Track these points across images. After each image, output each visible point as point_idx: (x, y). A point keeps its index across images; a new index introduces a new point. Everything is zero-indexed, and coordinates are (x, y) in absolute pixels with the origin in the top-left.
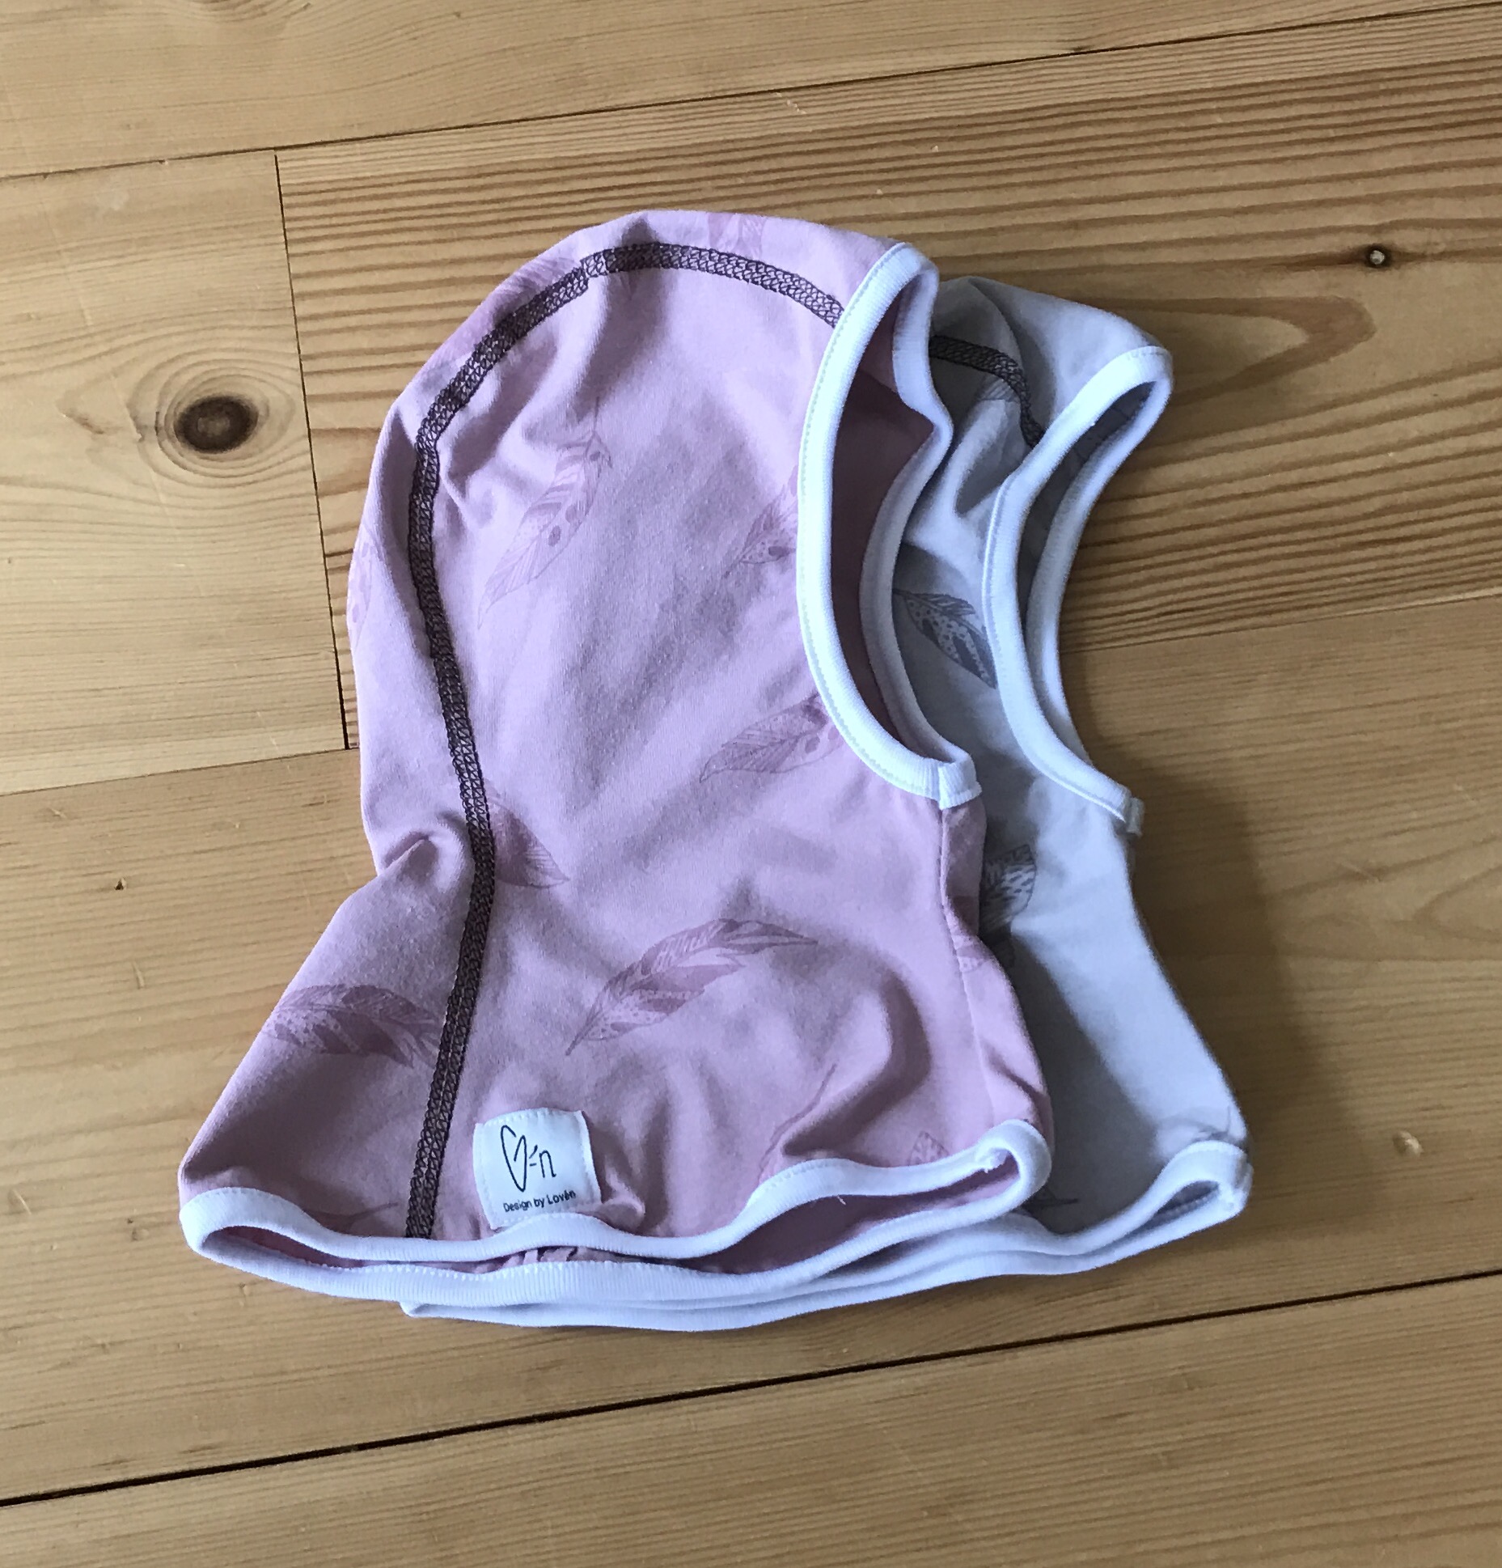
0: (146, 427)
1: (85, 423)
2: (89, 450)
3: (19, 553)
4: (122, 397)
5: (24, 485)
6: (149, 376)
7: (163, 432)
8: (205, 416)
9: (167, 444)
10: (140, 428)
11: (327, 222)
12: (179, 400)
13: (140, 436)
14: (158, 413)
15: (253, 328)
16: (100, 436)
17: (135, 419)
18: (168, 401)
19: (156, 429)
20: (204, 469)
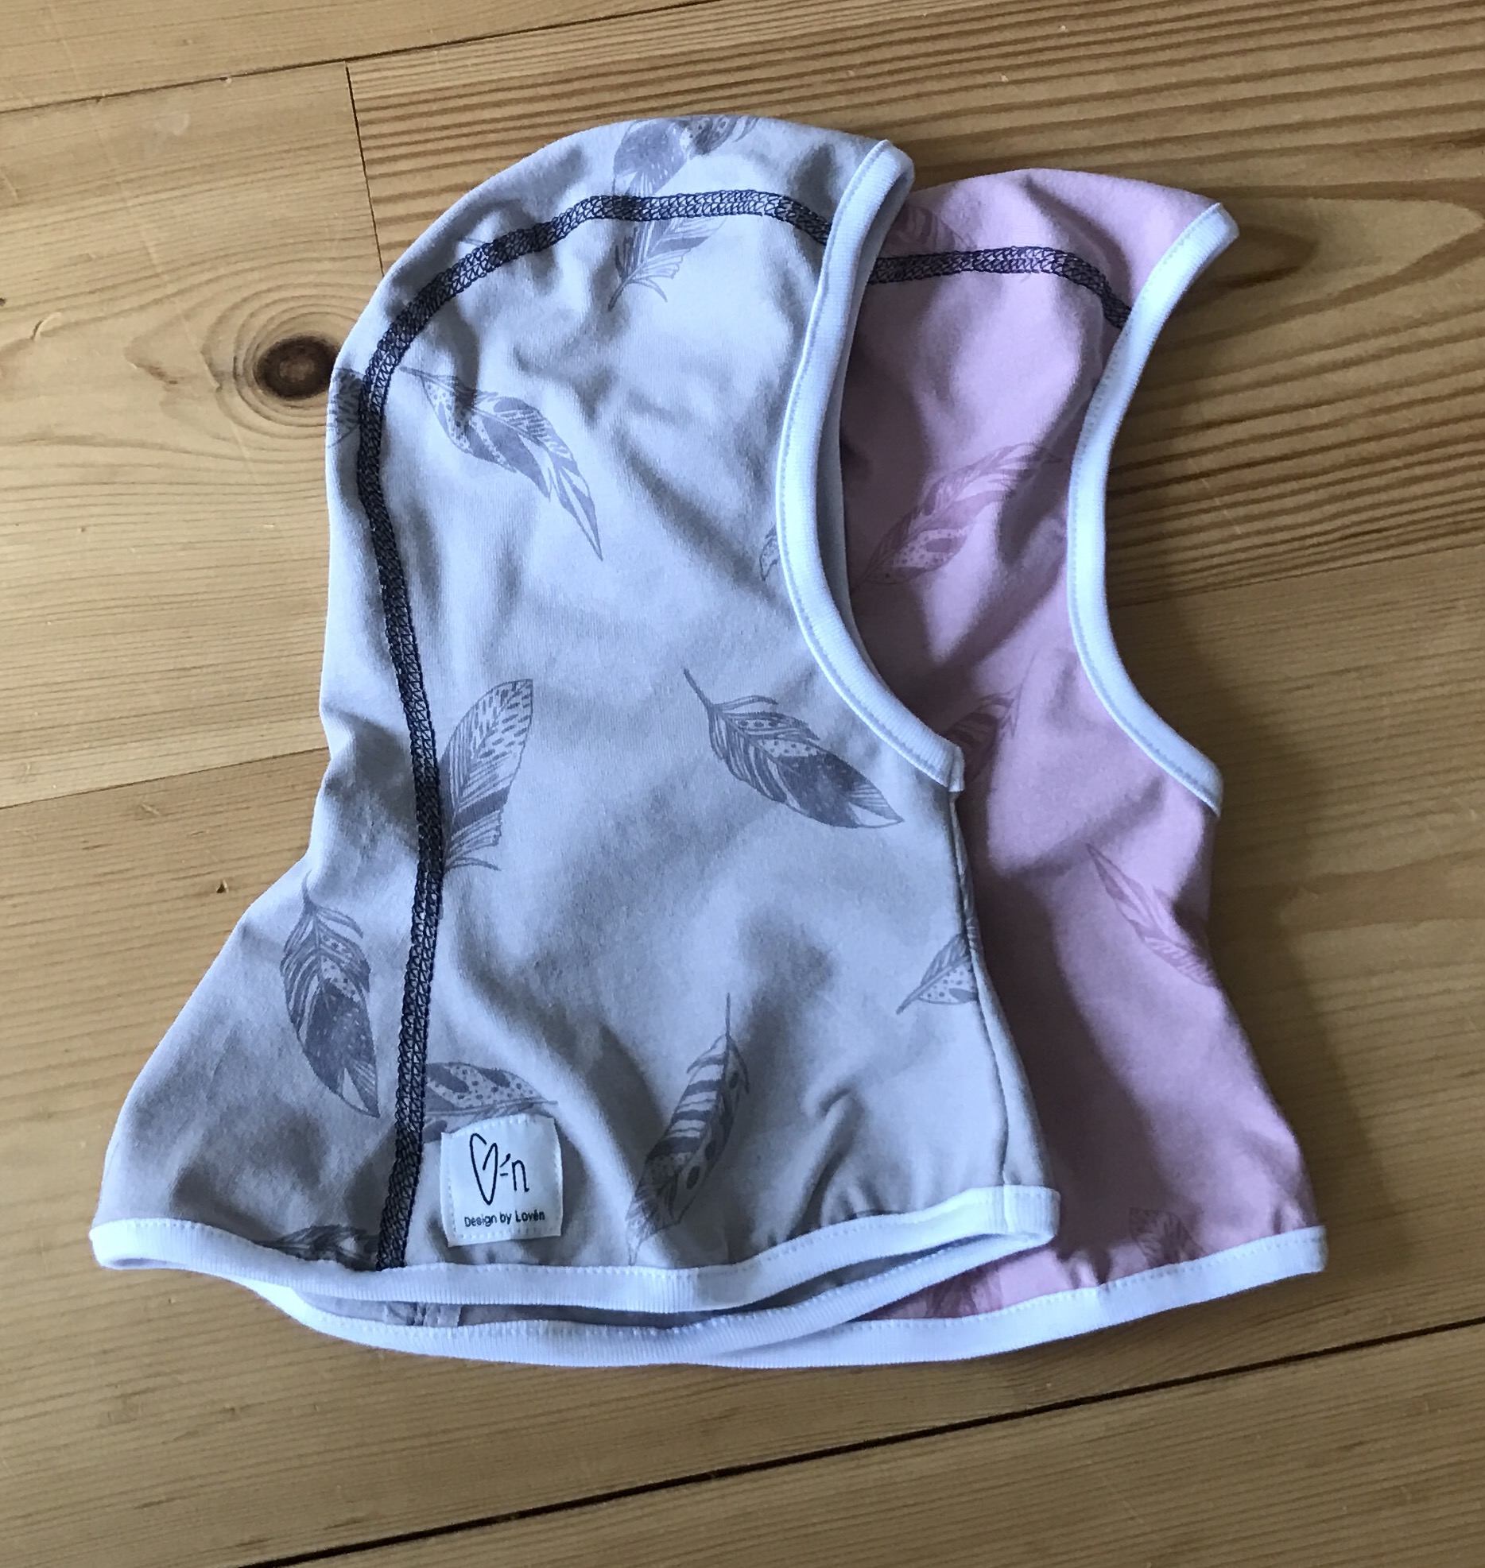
0: (223, 373)
1: (157, 373)
2: (162, 404)
3: (93, 521)
4: (196, 343)
5: (95, 445)
6: (222, 320)
7: (243, 380)
8: (286, 359)
9: (247, 391)
10: (217, 375)
11: (406, 139)
12: (258, 341)
13: (218, 385)
14: (235, 359)
16: (172, 386)
17: (210, 365)
18: (245, 344)
19: (235, 375)
20: (289, 419)
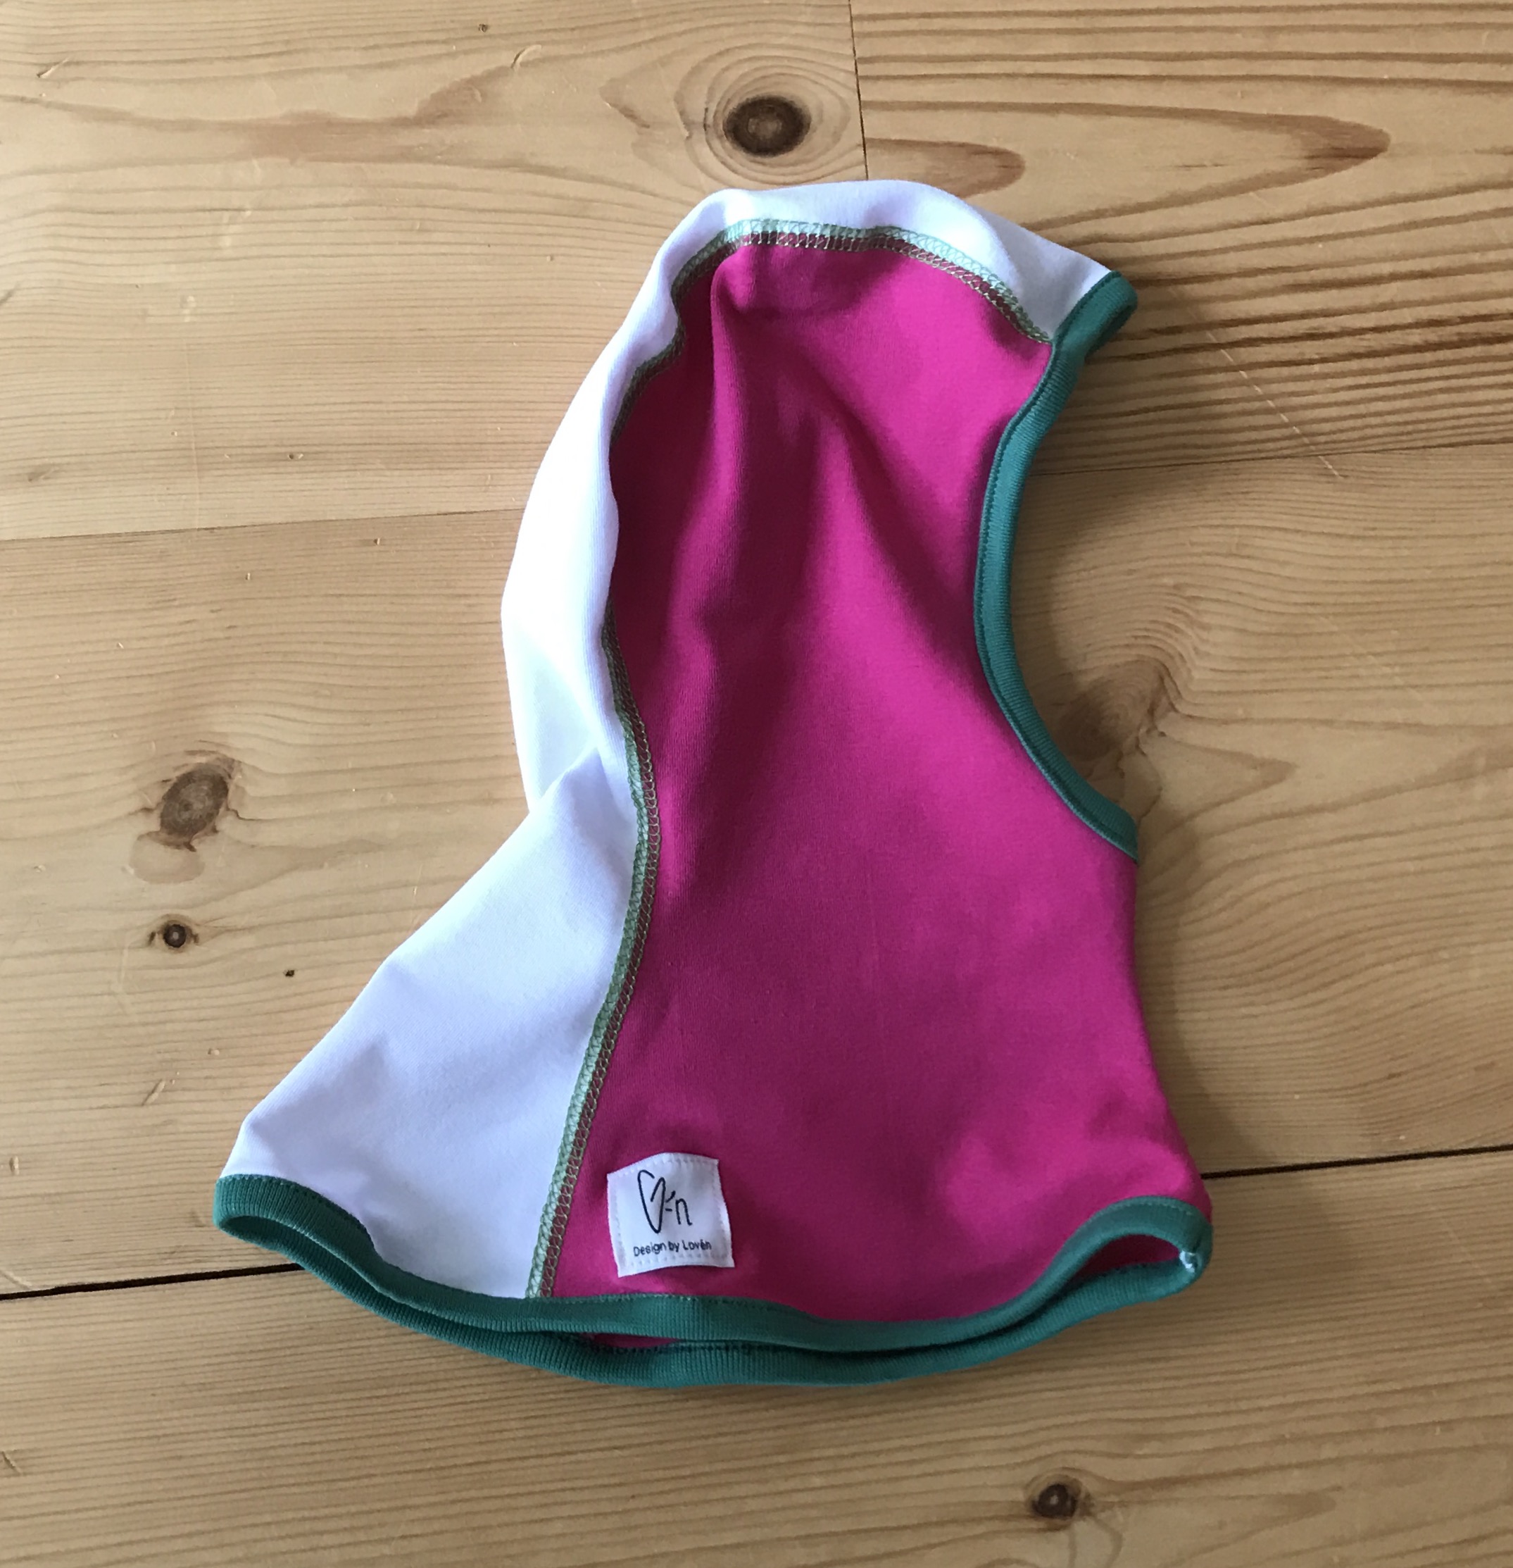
0: (693, 123)
1: (629, 114)
2: (634, 145)
3: (562, 250)
4: (670, 89)
5: (565, 177)
6: (696, 70)
7: (710, 130)
8: (754, 116)
9: (717, 144)
10: (688, 124)
12: (729, 96)
13: (687, 134)
14: (706, 110)
15: (807, 24)
16: (645, 130)
17: (682, 113)
18: (718, 96)
19: (705, 126)
20: (753, 174)
